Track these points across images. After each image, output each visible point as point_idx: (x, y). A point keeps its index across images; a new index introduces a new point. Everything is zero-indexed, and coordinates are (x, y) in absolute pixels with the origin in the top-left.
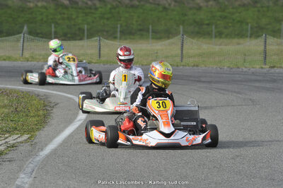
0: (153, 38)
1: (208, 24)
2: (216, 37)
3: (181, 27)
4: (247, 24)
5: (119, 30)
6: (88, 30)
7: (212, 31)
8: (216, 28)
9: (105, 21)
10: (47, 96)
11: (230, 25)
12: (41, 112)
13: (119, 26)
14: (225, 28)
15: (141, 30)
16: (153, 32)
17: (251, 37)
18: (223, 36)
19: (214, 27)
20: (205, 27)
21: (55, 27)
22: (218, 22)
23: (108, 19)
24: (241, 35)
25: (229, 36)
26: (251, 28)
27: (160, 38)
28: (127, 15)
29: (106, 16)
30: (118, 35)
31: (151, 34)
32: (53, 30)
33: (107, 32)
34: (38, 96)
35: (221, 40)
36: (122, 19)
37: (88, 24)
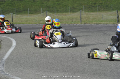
0: (29, 13)
1: (52, 7)
2: (56, 12)
3: (41, 8)
4: (69, 7)
6: (2, 11)
7: (54, 10)
8: (56, 8)
9: (9, 7)
11: (62, 7)
13: (15, 9)
14: (60, 8)
15: (24, 10)
16: (29, 11)
17: (70, 12)
18: (59, 12)
20: (51, 8)
22: (57, 6)
23: (10, 6)
24: (66, 11)
25: (61, 12)
26: (70, 8)
27: (33, 13)
28: (18, 4)
29: (9, 5)
30: (15, 12)
31: (29, 12)
33: (10, 11)
35: (58, 14)
36: (16, 6)
37: (2, 8)
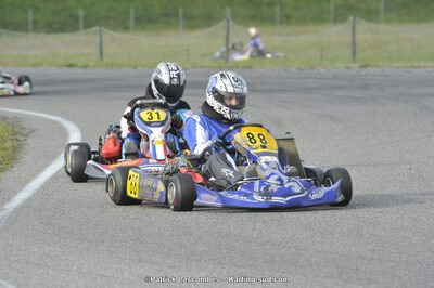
0: (185, 27)
1: (269, 4)
2: (281, 23)
3: (228, 11)
4: (328, 1)
5: (132, 15)
6: (85, 17)
7: (275, 14)
8: (281, 8)
10: (17, 119)
12: (8, 144)
13: (132, 10)
14: (296, 8)
15: (166, 15)
16: (185, 17)
17: (334, 21)
18: (293, 21)
19: (277, 8)
20: (264, 8)
21: (34, 14)
24: (320, 19)
25: (302, 21)
26: (336, 8)
30: (132, 23)
31: (181, 20)
32: (31, 17)
33: (115, 19)
34: (5, 118)
35: (290, 29)
37: (85, 8)
